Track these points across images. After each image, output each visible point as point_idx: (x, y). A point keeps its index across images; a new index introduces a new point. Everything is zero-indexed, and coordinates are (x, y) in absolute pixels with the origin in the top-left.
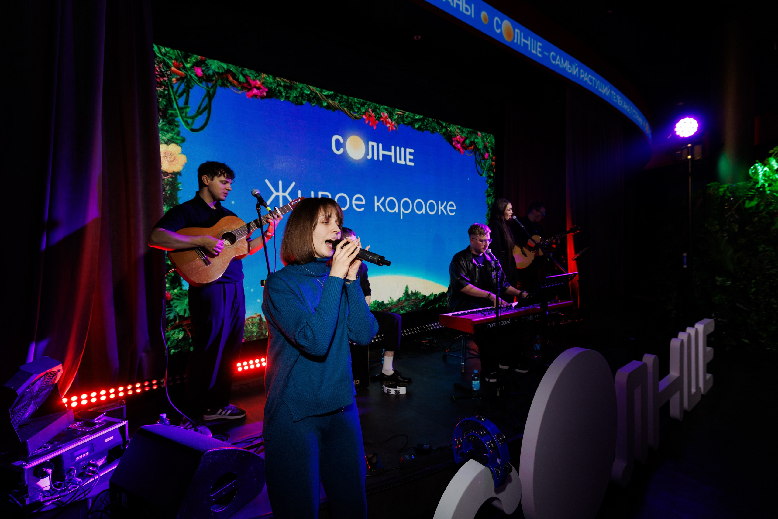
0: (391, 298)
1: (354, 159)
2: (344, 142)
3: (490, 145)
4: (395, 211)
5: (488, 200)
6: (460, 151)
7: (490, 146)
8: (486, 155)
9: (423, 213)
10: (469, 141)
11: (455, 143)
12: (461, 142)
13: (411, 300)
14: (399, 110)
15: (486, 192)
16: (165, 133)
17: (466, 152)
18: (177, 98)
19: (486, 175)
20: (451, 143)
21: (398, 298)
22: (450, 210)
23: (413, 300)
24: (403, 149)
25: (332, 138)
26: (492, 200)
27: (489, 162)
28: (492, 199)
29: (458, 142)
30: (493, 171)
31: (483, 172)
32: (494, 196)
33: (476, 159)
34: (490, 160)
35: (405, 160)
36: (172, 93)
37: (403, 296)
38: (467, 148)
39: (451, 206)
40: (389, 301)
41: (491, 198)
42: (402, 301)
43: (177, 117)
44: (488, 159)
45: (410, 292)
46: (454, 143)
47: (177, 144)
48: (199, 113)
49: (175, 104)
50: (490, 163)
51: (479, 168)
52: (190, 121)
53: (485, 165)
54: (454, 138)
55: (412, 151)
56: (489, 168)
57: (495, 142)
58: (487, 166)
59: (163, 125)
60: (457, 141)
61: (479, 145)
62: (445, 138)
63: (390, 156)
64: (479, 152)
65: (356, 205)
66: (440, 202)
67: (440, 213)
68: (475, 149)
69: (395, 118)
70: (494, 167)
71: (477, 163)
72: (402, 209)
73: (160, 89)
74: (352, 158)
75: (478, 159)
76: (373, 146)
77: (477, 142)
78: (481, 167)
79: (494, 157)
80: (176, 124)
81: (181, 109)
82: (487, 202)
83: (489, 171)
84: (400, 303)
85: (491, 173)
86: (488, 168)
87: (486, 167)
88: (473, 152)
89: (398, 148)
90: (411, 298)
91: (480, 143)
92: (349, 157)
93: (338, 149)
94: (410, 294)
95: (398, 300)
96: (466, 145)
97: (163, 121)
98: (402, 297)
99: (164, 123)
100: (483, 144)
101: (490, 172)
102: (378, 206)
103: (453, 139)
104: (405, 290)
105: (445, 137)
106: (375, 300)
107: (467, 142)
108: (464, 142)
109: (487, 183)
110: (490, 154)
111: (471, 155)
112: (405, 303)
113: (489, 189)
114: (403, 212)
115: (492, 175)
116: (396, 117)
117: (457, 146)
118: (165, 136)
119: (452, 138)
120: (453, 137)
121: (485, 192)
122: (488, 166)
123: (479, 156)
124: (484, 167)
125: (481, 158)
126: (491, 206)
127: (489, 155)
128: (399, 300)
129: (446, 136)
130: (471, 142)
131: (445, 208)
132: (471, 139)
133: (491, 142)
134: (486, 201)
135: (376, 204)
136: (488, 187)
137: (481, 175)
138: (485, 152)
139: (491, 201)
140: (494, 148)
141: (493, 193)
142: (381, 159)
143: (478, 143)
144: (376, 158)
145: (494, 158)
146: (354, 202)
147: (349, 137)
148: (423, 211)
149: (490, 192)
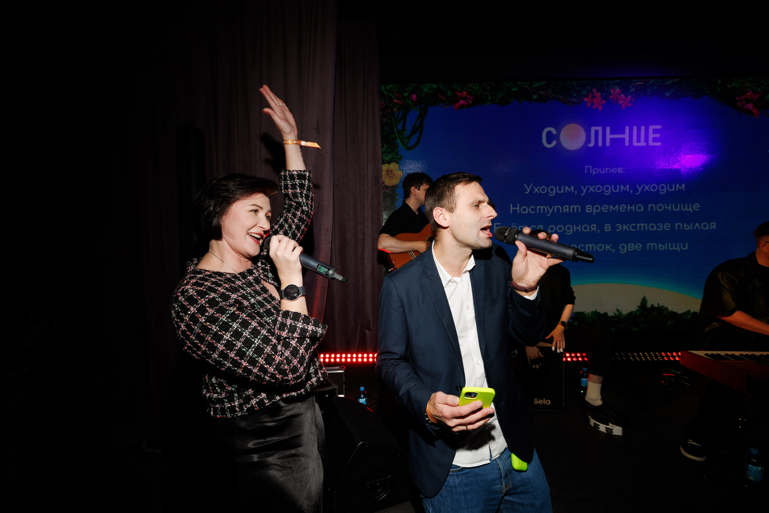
0: (617, 310)
2: (558, 133)
6: (752, 113)
11: (741, 103)
12: (755, 100)
13: (650, 315)
14: (638, 81)
16: (388, 155)
18: (397, 124)
21: (629, 311)
23: (654, 316)
24: (643, 128)
29: (749, 101)
35: (646, 140)
36: (393, 121)
37: (637, 309)
40: (615, 314)
43: (397, 139)
45: (649, 306)
46: (738, 104)
47: (396, 162)
48: (413, 133)
49: (395, 129)
52: (406, 141)
54: (739, 96)
55: (659, 127)
59: (386, 148)
60: (746, 99)
62: (721, 100)
69: (632, 91)
73: (385, 120)
76: (597, 132)
80: (396, 145)
81: (400, 132)
84: (632, 317)
90: (650, 313)
93: (550, 142)
94: (649, 308)
95: (629, 313)
96: (765, 102)
97: (386, 145)
98: (635, 310)
99: (387, 147)
103: (737, 98)
104: (641, 303)
106: (594, 310)
108: (760, 99)
112: (640, 319)
116: (634, 89)
117: (745, 107)
118: (387, 157)
119: (735, 97)
120: (737, 95)
128: (631, 314)
129: (722, 97)
142: (608, 144)
144: (600, 145)
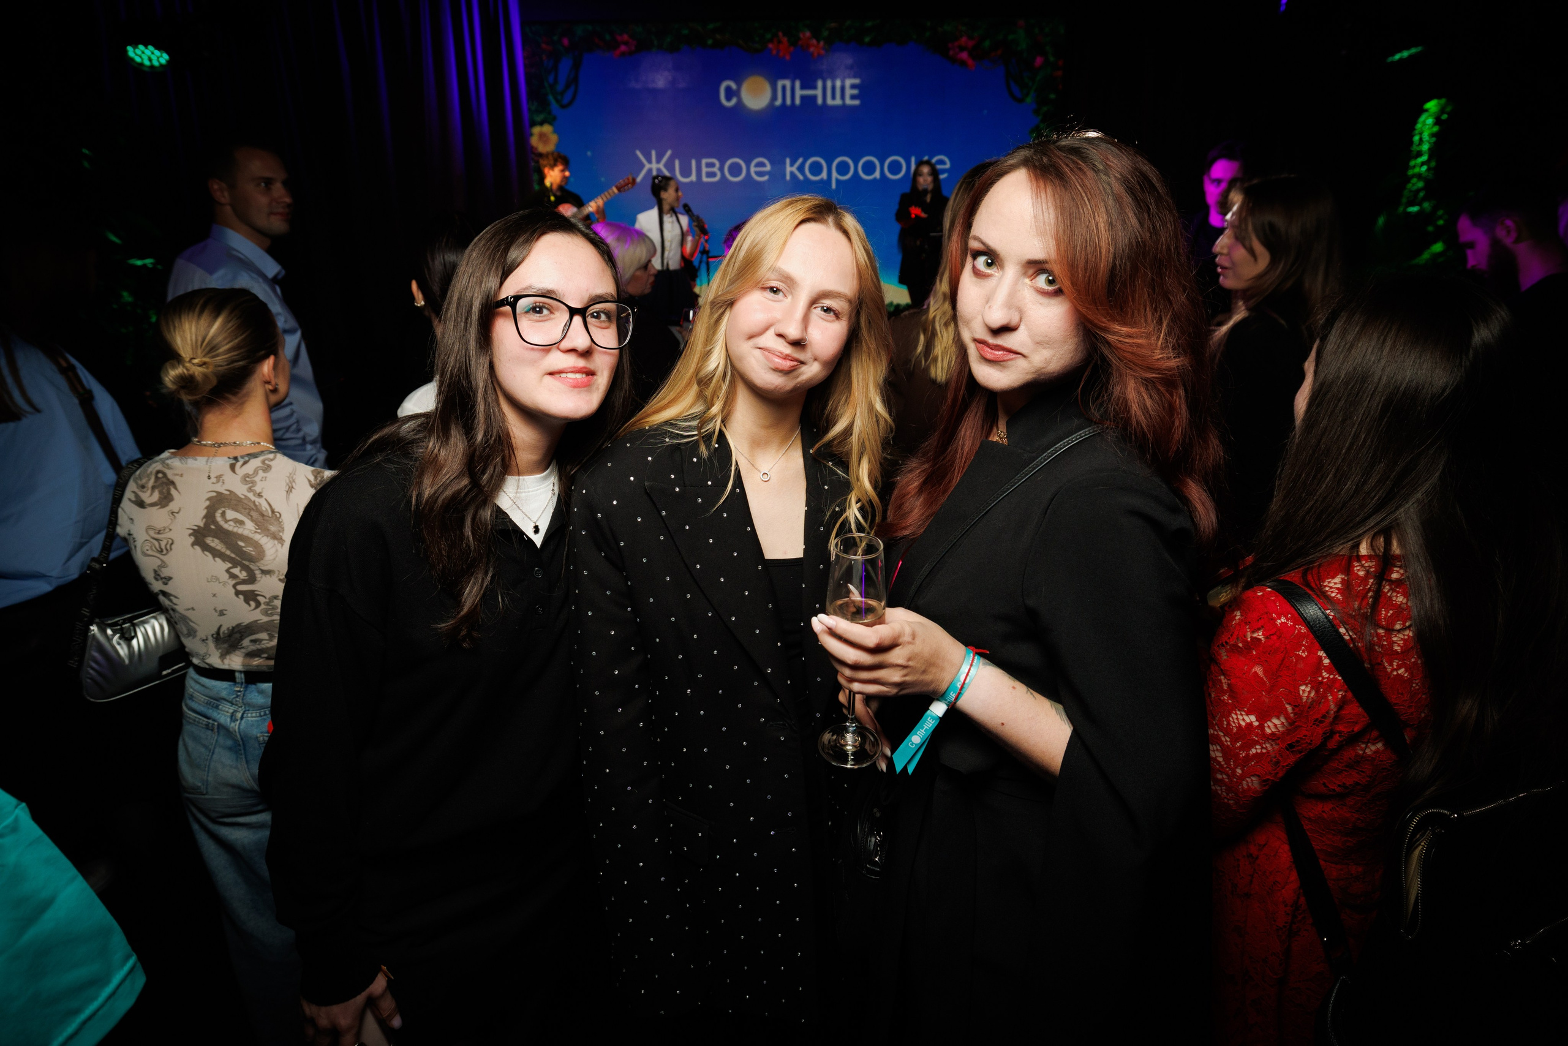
2: (738, 89)
4: (823, 178)
9: (876, 178)
24: (838, 82)
35: (842, 98)
55: (857, 81)
72: (835, 174)
76: (784, 87)
89: (829, 82)
93: (729, 99)
102: (792, 173)
114: (836, 179)
135: (789, 169)
142: (797, 102)
144: (788, 102)
146: (753, 169)
147: (746, 80)
148: (877, 175)
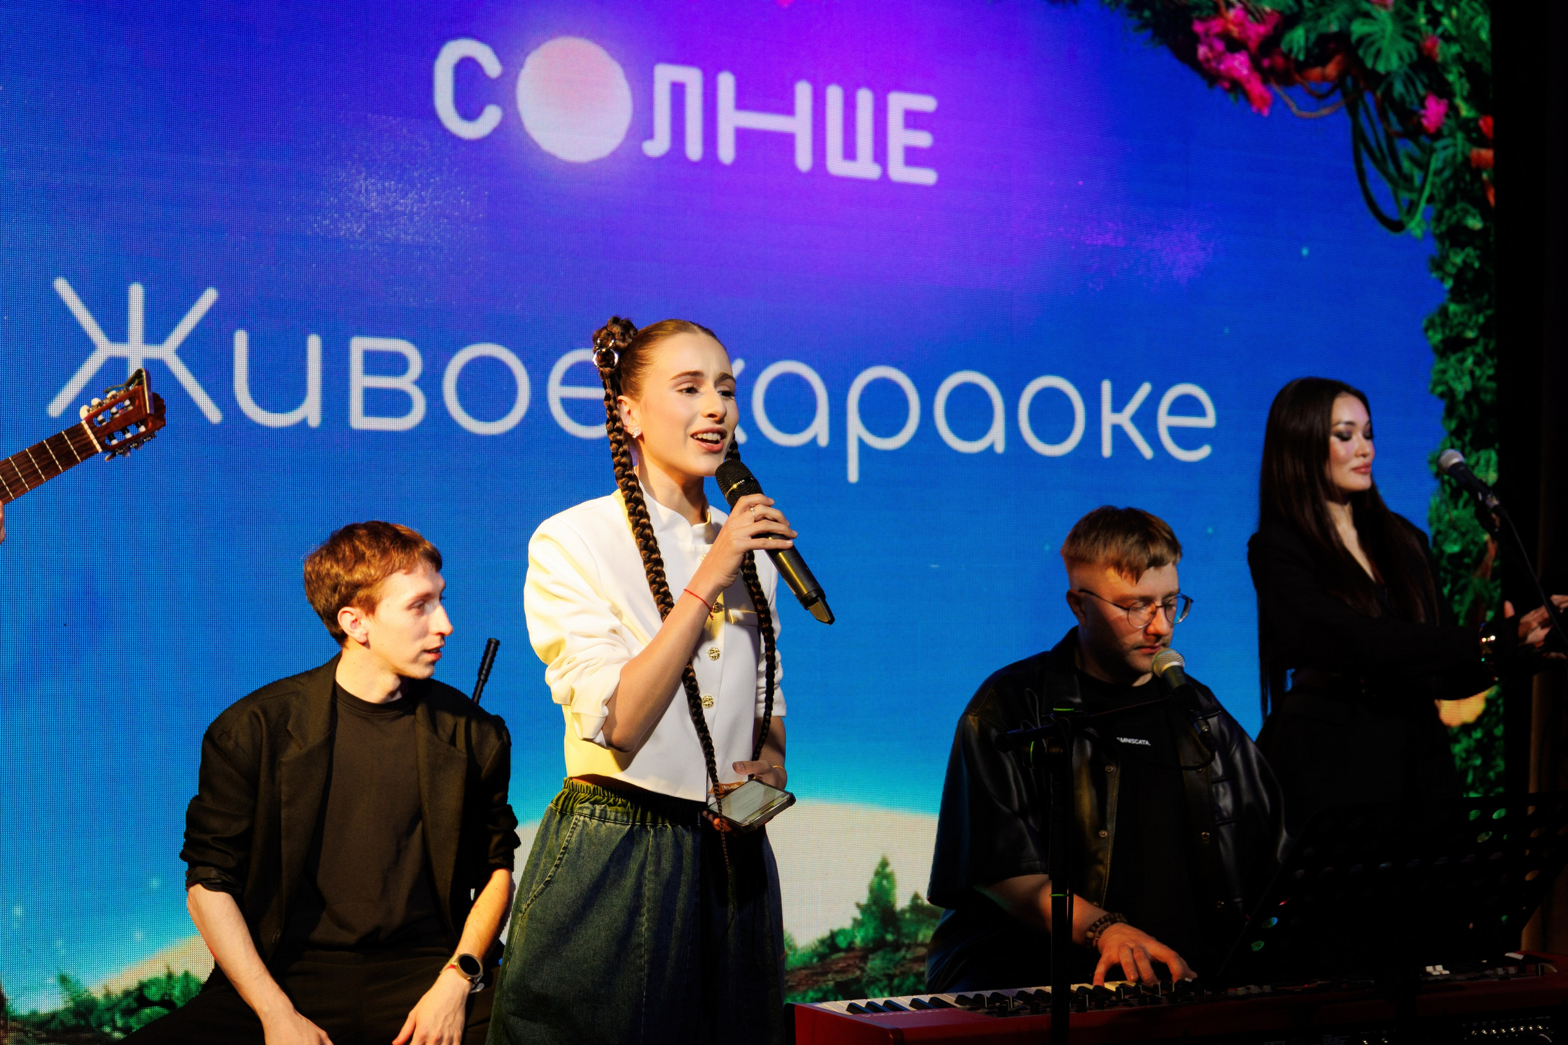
1: (561, 161)
2: (504, 75)
3: (1455, 49)
4: (814, 440)
5: (1444, 372)
6: (1246, 94)
7: (1459, 58)
8: (1433, 112)
9: (991, 448)
10: (1307, 32)
11: (1211, 48)
12: (1253, 45)
13: (909, 947)
15: (1431, 325)
17: (1286, 99)
19: (1433, 225)
20: (1185, 51)
21: (826, 934)
22: (1178, 434)
23: (922, 951)
24: (865, 98)
25: (434, 55)
26: (1478, 372)
27: (1450, 151)
28: (1478, 362)
29: (1234, 45)
30: (1480, 204)
31: (1412, 207)
32: (1492, 345)
33: (1358, 136)
34: (1460, 136)
35: (880, 155)
37: (855, 920)
38: (1297, 77)
39: (1186, 406)
41: (1470, 361)
42: (850, 948)
44: (1446, 132)
45: (902, 902)
46: (1202, 51)
50: (1454, 156)
51: (1380, 186)
53: (1424, 166)
54: (1201, 19)
55: (926, 103)
56: (1451, 185)
57: (1493, 31)
58: (1438, 173)
60: (1226, 36)
61: (1378, 54)
62: (1145, 24)
63: (786, 141)
64: (1379, 93)
65: (570, 405)
66: (1106, 387)
67: (1107, 451)
68: (1349, 81)
70: (1485, 176)
71: (1365, 156)
72: (855, 428)
74: (553, 157)
75: (1376, 134)
76: (678, 91)
77: (1361, 40)
78: (1390, 179)
79: (1490, 120)
82: (1436, 384)
83: (1450, 202)
84: (837, 961)
85: (1466, 212)
86: (1444, 184)
87: (1430, 178)
88: (1337, 96)
89: (834, 95)
90: (907, 936)
91: (1385, 44)
92: (534, 148)
93: (468, 110)
94: (903, 911)
95: (822, 942)
96: (1287, 56)
98: (847, 924)
100: (1406, 47)
101: (1459, 206)
103: (1198, 28)
104: (872, 891)
105: (1141, 17)
107: (1298, 37)
108: (1271, 43)
109: (1434, 275)
110: (1459, 101)
111: (1324, 112)
112: (869, 965)
113: (1453, 308)
114: (862, 444)
115: (1475, 223)
117: (1222, 67)
119: (1190, 22)
120: (1196, 14)
121: (1424, 323)
122: (1447, 174)
123: (1383, 116)
124: (1417, 182)
125: (1396, 126)
126: (1469, 409)
127: (1455, 110)
128: (831, 943)
129: (1147, 14)
130: (1324, 39)
131: (1146, 419)
132: (1323, 22)
133: (1463, 35)
134: (1435, 377)
136: (1447, 296)
137: (1398, 226)
138: (1422, 91)
139: (1467, 379)
140: (1487, 66)
141: (1483, 330)
142: (727, 152)
143: (1372, 43)
144: (694, 150)
145: (1486, 124)
146: (553, 391)
147: (538, 45)
148: (996, 437)
149: (1465, 326)
